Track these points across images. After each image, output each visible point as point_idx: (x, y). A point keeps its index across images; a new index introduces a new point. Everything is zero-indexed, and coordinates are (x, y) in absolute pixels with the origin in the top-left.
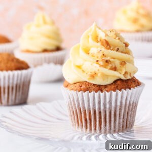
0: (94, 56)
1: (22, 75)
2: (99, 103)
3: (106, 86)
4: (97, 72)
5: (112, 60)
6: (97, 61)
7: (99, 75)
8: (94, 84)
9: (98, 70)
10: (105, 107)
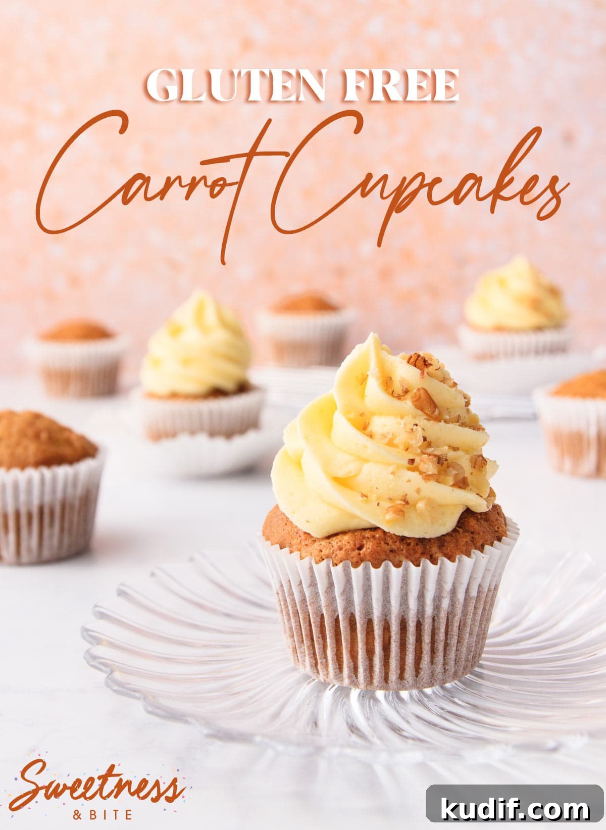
0: (396, 446)
1: (76, 477)
2: (421, 596)
3: (441, 541)
4: (412, 496)
5: (451, 455)
6: (412, 461)
7: (421, 505)
8: (403, 539)
9: (418, 491)
10: (437, 607)
